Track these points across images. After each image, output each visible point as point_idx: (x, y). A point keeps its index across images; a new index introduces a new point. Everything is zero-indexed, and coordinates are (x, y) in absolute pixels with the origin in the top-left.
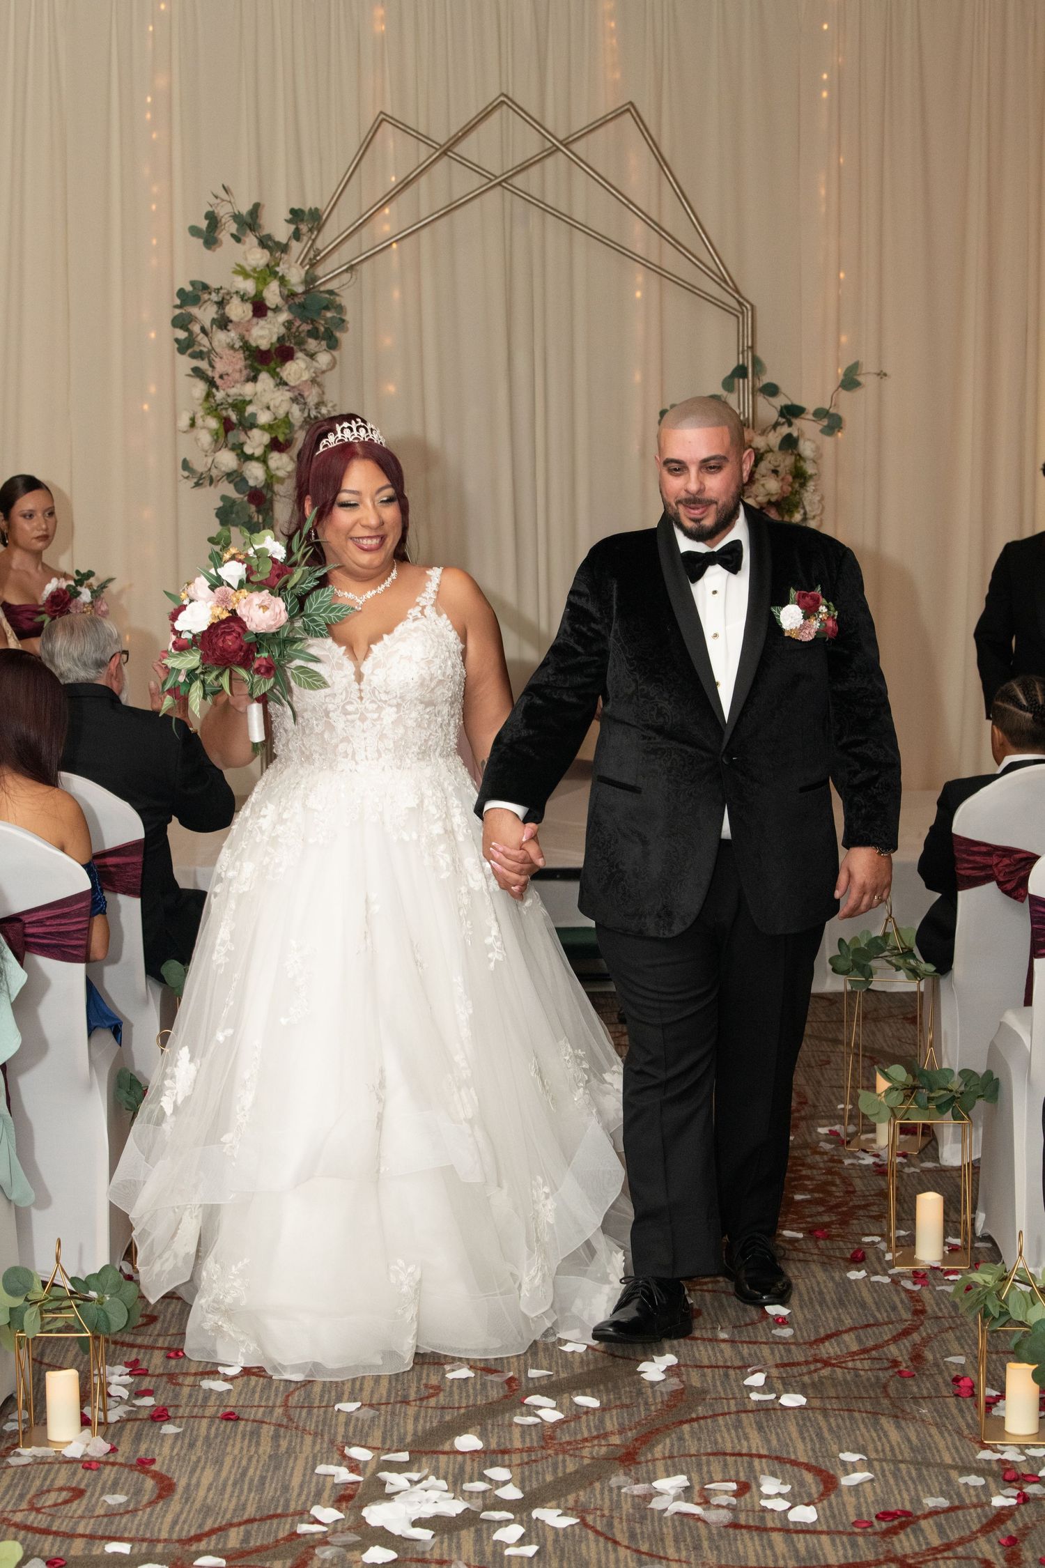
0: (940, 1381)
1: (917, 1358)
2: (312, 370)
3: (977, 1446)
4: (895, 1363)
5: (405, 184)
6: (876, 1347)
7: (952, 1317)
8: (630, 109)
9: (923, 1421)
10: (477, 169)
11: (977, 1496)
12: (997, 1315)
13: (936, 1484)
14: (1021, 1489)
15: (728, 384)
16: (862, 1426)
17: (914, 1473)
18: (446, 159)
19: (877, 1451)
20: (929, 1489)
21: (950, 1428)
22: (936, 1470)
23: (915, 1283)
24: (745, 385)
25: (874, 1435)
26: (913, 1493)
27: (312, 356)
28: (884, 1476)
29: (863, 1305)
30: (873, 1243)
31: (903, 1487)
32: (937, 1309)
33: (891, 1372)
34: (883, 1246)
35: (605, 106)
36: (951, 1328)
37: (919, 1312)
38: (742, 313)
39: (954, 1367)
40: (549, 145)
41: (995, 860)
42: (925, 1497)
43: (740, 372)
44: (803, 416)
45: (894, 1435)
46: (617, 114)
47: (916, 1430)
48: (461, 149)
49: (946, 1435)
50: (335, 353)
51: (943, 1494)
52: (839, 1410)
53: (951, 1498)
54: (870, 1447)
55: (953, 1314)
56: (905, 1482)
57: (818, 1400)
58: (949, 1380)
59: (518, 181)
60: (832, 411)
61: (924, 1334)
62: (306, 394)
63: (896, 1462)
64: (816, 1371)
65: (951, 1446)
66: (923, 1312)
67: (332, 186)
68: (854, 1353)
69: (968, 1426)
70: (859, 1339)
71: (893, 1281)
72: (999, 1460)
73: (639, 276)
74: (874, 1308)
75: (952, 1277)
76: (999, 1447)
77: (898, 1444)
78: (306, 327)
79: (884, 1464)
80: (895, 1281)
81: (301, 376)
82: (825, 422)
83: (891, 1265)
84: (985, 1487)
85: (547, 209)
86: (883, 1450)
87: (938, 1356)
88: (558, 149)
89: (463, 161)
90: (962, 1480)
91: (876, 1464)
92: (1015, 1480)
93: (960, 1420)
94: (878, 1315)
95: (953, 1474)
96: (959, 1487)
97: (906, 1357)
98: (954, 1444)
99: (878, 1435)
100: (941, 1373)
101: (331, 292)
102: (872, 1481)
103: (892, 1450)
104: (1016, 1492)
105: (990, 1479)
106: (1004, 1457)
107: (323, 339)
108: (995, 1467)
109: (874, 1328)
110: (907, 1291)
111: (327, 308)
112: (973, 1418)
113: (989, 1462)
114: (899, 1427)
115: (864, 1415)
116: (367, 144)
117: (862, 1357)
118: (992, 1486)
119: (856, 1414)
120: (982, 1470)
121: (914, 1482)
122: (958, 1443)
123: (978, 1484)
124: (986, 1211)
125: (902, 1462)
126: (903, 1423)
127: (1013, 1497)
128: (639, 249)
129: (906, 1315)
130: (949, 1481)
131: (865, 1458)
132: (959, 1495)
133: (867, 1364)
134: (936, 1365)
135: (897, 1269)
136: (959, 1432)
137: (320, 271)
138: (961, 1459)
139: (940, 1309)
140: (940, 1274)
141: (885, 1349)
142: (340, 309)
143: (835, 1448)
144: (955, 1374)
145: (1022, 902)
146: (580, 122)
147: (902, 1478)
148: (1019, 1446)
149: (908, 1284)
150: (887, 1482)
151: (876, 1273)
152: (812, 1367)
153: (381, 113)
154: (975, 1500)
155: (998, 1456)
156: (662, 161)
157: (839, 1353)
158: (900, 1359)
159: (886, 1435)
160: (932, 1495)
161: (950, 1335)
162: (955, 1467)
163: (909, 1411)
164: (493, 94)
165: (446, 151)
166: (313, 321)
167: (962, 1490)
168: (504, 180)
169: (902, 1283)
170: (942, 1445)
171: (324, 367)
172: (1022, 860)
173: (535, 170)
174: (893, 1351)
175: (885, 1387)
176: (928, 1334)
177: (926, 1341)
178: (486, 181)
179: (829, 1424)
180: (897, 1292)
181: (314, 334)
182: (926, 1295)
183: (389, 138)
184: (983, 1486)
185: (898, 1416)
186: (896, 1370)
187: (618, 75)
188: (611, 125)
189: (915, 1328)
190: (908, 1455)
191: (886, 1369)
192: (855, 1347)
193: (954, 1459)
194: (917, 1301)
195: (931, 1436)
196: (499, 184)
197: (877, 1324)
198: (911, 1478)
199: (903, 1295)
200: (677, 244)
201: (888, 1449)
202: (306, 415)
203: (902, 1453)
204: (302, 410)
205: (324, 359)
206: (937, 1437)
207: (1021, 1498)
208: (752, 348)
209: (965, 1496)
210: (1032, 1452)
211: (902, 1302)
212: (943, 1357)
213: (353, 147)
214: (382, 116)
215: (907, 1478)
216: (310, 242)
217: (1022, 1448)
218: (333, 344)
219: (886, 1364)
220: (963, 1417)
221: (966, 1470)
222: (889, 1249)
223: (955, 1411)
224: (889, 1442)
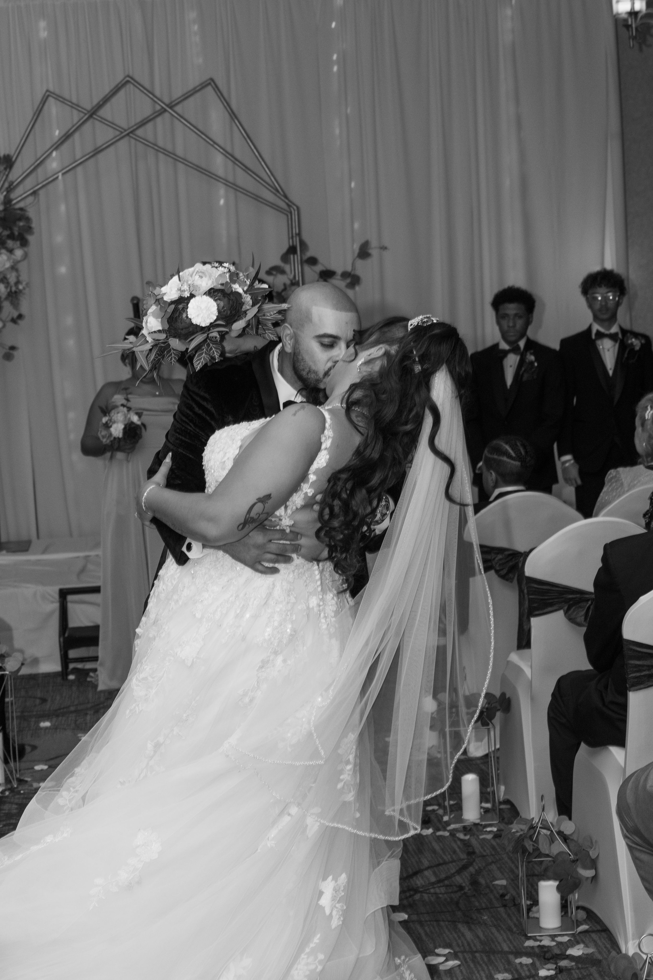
0: (492, 897)
1: (474, 883)
2: (11, 261)
3: (523, 938)
4: (461, 888)
5: (67, 137)
6: (447, 878)
7: (493, 855)
8: (211, 82)
9: (486, 924)
10: (112, 125)
11: (529, 970)
12: (531, 851)
13: (501, 965)
14: (556, 964)
15: (285, 258)
16: (446, 931)
17: (485, 959)
18: (91, 120)
19: (459, 946)
20: (497, 968)
21: (504, 928)
22: (499, 955)
23: (465, 835)
24: (296, 259)
25: (456, 936)
26: (487, 972)
27: (11, 251)
28: (467, 962)
29: (434, 851)
30: (434, 811)
31: (480, 969)
32: (482, 851)
33: (459, 894)
34: (441, 812)
35: (194, 81)
36: (493, 862)
37: (471, 853)
38: (291, 213)
39: (499, 888)
40: (158, 108)
41: (493, 556)
42: (495, 974)
43: (292, 250)
44: (334, 277)
45: (469, 935)
46: (203, 86)
47: (482, 931)
48: (102, 113)
49: (502, 932)
50: (26, 249)
51: (506, 971)
52: (430, 921)
53: (512, 973)
54: (454, 944)
55: (493, 853)
56: (481, 965)
57: (416, 916)
58: (498, 896)
59: (140, 132)
60: (353, 273)
61: (477, 868)
62: (8, 276)
63: (473, 952)
64: (410, 896)
65: (506, 939)
66: (474, 853)
67: (17, 139)
68: (433, 884)
69: (515, 924)
70: (435, 873)
71: (451, 834)
72: (539, 946)
73: (222, 190)
74: (441, 852)
75: (489, 829)
76: (538, 938)
77: (472, 940)
78: (6, 233)
79: (465, 954)
80: (453, 833)
81: (4, 265)
82: (349, 280)
83: (448, 823)
84: (533, 964)
85: (158, 149)
86: (463, 945)
87: (488, 881)
88: (165, 111)
89: (103, 121)
90: (518, 961)
91: (460, 954)
92: (552, 958)
93: (509, 922)
94: (445, 858)
95: (511, 957)
96: (516, 966)
97: (468, 884)
98: (508, 938)
99: (458, 936)
100: (492, 891)
101: (21, 209)
102: (459, 966)
103: (469, 944)
104: (554, 966)
105: (535, 959)
106: (543, 943)
107: (17, 240)
108: (537, 950)
109: (444, 866)
110: (461, 840)
111: (20, 219)
112: (517, 920)
113: (532, 948)
114: (470, 929)
115: (447, 923)
116: (38, 112)
117: (439, 885)
118: (538, 964)
119: (442, 923)
120: (530, 952)
121: (486, 965)
122: (511, 937)
123: (528, 963)
124: (505, 784)
125: (476, 952)
126: (473, 926)
127: (552, 969)
128: (220, 172)
129: (463, 856)
130: (509, 962)
131: (452, 951)
132: (517, 971)
133: (443, 890)
134: (488, 886)
135: (452, 826)
136: (510, 930)
137: (12, 196)
138: (514, 947)
139: (485, 851)
140: (480, 828)
141: (453, 879)
142: (28, 219)
143: (431, 946)
144: (501, 892)
145: (511, 582)
146: (177, 93)
147: (478, 963)
148: (550, 936)
149: (461, 836)
150: (469, 966)
151: (439, 830)
152: (408, 894)
153: (47, 91)
154: (528, 973)
155: (538, 943)
156: (233, 115)
157: (424, 884)
158: (464, 885)
159: (463, 935)
160: (500, 972)
161: (494, 867)
162: (511, 953)
163: (475, 918)
164: (120, 77)
165: (93, 113)
166: (11, 229)
167: (519, 967)
168: (131, 132)
169: (457, 835)
170: (500, 939)
171: (19, 259)
172: (510, 555)
173: (150, 126)
174: (458, 879)
175: (457, 903)
176: (479, 867)
177: (479, 872)
178: (118, 133)
179: (425, 931)
180: (455, 841)
181: (11, 237)
182: (474, 842)
183: (53, 107)
184: (532, 964)
185: (469, 922)
186: (463, 892)
187: (201, 60)
188: (198, 95)
189: (470, 864)
190: (479, 947)
191: (456, 892)
192: (433, 879)
193: (510, 948)
194: (469, 846)
195: (492, 933)
196: (128, 134)
197: (445, 863)
198: (484, 962)
199: (459, 843)
200: (246, 169)
201: (466, 944)
202: (9, 290)
203: (475, 946)
204: (6, 287)
205: (19, 253)
206: (497, 934)
207: (558, 970)
208: (299, 234)
209: (521, 971)
210: (559, 939)
211: (459, 847)
212: (492, 881)
213: (29, 115)
214: (48, 93)
215: (481, 963)
216: (4, 177)
217: (553, 937)
218: (24, 243)
219: (455, 889)
220: (511, 920)
221: (519, 953)
222: (445, 813)
223: (505, 916)
224: (466, 939)
